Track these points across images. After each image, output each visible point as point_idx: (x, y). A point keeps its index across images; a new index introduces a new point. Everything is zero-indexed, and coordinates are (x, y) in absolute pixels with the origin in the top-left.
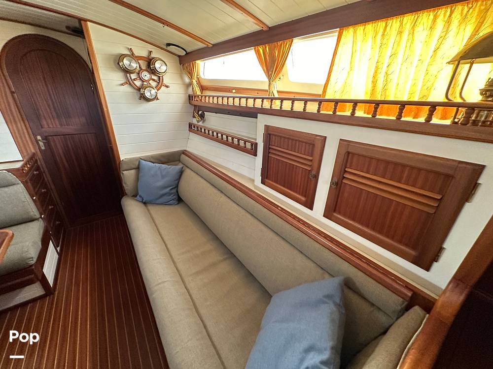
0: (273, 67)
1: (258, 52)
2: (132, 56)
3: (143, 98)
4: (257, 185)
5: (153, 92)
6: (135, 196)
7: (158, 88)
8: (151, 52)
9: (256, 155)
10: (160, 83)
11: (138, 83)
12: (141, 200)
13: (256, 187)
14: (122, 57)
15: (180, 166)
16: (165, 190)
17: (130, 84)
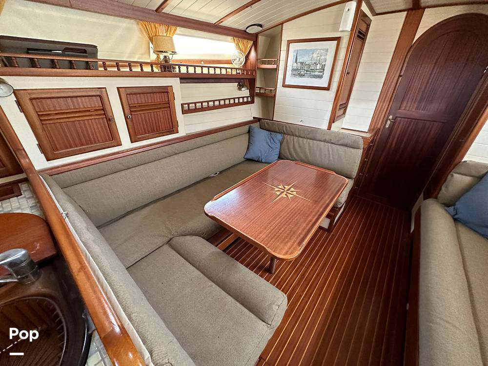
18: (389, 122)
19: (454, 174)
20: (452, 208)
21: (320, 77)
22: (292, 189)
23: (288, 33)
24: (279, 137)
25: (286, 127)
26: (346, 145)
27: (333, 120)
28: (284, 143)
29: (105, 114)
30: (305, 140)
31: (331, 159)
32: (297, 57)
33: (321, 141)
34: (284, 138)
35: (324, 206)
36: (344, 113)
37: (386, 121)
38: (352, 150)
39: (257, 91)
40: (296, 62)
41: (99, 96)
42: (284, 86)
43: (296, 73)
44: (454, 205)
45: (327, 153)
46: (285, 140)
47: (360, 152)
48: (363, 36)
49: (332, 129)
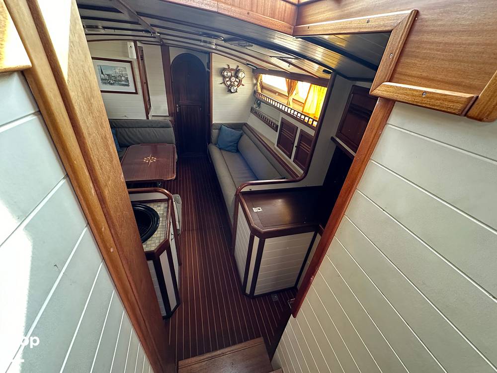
0: (291, 89)
1: (286, 80)
2: (229, 69)
3: (230, 91)
4: (275, 147)
5: (235, 88)
7: (238, 86)
8: (238, 66)
9: (277, 131)
10: (240, 83)
11: (229, 83)
13: (275, 148)
14: (224, 69)
15: (242, 132)
16: (231, 144)
17: (225, 84)
18: (177, 109)
19: (213, 130)
20: (217, 145)
21: (128, 85)
22: (152, 158)
25: (115, 123)
26: (163, 127)
27: (147, 113)
28: (119, 134)
30: (134, 129)
31: (158, 137)
32: (102, 70)
34: (116, 131)
35: (173, 160)
36: (150, 106)
38: (167, 129)
40: (102, 73)
43: (104, 81)
44: (218, 143)
45: (154, 134)
47: (172, 129)
48: (142, 59)
49: (150, 118)
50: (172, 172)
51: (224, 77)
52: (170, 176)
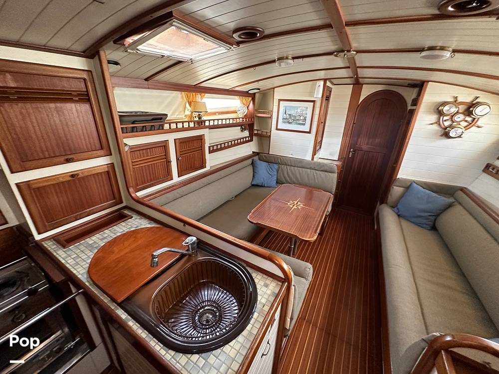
2: (455, 102)
3: (446, 135)
5: (460, 131)
6: (393, 207)
7: (466, 128)
8: (477, 98)
10: (472, 124)
11: (447, 124)
12: (397, 212)
14: (444, 104)
16: (423, 214)
17: (439, 124)
18: (351, 154)
19: (395, 187)
20: (396, 208)
21: (304, 124)
22: (299, 203)
23: (278, 94)
24: (276, 166)
25: (280, 159)
26: (326, 171)
27: (314, 153)
28: (279, 171)
29: (166, 158)
30: (296, 168)
31: (317, 181)
32: (286, 110)
33: (308, 169)
34: (279, 168)
35: (322, 211)
36: (320, 148)
37: (349, 153)
38: (330, 174)
39: (256, 132)
41: (165, 146)
42: (277, 129)
43: (286, 121)
44: (397, 206)
45: (313, 177)
46: (280, 169)
47: (335, 175)
48: (328, 98)
49: (315, 160)
50: (314, 231)
51: (440, 113)
52: (309, 235)
